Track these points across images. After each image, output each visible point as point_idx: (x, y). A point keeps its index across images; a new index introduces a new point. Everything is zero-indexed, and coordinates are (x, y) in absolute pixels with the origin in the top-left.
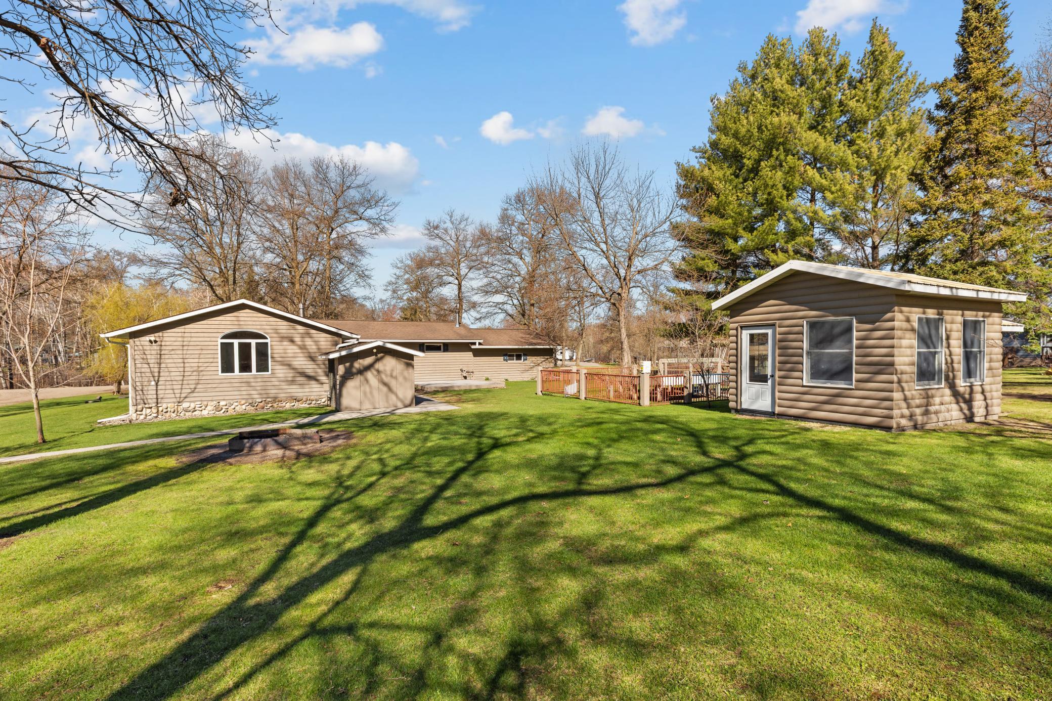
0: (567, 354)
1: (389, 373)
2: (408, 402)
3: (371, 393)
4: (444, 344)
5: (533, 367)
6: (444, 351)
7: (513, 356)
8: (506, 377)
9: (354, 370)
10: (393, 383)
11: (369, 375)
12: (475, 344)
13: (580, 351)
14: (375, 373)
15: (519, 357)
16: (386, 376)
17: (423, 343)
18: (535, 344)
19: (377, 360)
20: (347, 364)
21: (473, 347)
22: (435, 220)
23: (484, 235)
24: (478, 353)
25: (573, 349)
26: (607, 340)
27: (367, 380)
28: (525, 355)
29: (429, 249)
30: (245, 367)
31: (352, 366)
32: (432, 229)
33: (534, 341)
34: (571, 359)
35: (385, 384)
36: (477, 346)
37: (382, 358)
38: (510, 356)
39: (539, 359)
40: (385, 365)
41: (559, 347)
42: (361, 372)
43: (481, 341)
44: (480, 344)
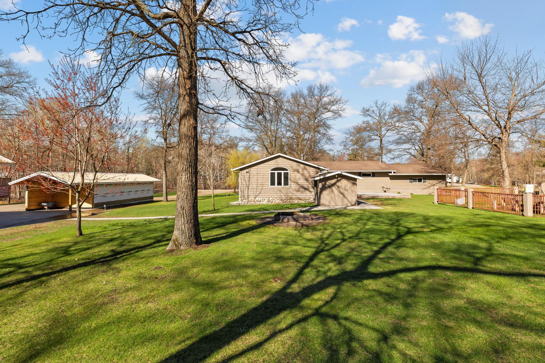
0: (455, 179)
1: (343, 187)
2: (353, 203)
3: (335, 198)
4: (373, 173)
5: (430, 186)
6: (373, 177)
7: (416, 179)
8: (412, 192)
9: (327, 186)
10: (346, 193)
11: (334, 188)
12: (391, 172)
13: (465, 177)
14: (337, 187)
15: (420, 180)
16: (342, 189)
17: (361, 172)
18: (432, 173)
19: (338, 181)
20: (323, 183)
21: (390, 174)
22: (367, 107)
23: (396, 111)
24: (393, 178)
25: (459, 176)
26: (488, 170)
27: (333, 191)
28: (424, 179)
29: (364, 122)
30: (279, 184)
31: (325, 184)
32: (366, 112)
33: (430, 171)
34: (458, 182)
35: (342, 193)
36: (392, 174)
37: (340, 180)
38: (413, 179)
39: (434, 182)
40: (342, 184)
41: (449, 175)
42: (330, 187)
43: (395, 171)
44: (394, 172)
